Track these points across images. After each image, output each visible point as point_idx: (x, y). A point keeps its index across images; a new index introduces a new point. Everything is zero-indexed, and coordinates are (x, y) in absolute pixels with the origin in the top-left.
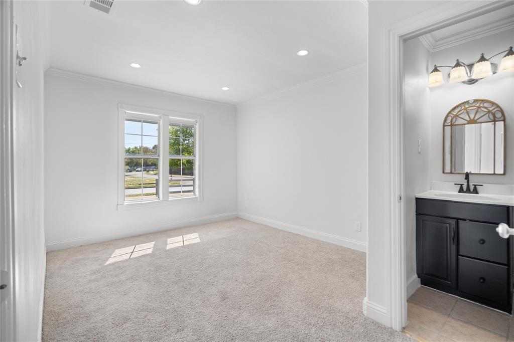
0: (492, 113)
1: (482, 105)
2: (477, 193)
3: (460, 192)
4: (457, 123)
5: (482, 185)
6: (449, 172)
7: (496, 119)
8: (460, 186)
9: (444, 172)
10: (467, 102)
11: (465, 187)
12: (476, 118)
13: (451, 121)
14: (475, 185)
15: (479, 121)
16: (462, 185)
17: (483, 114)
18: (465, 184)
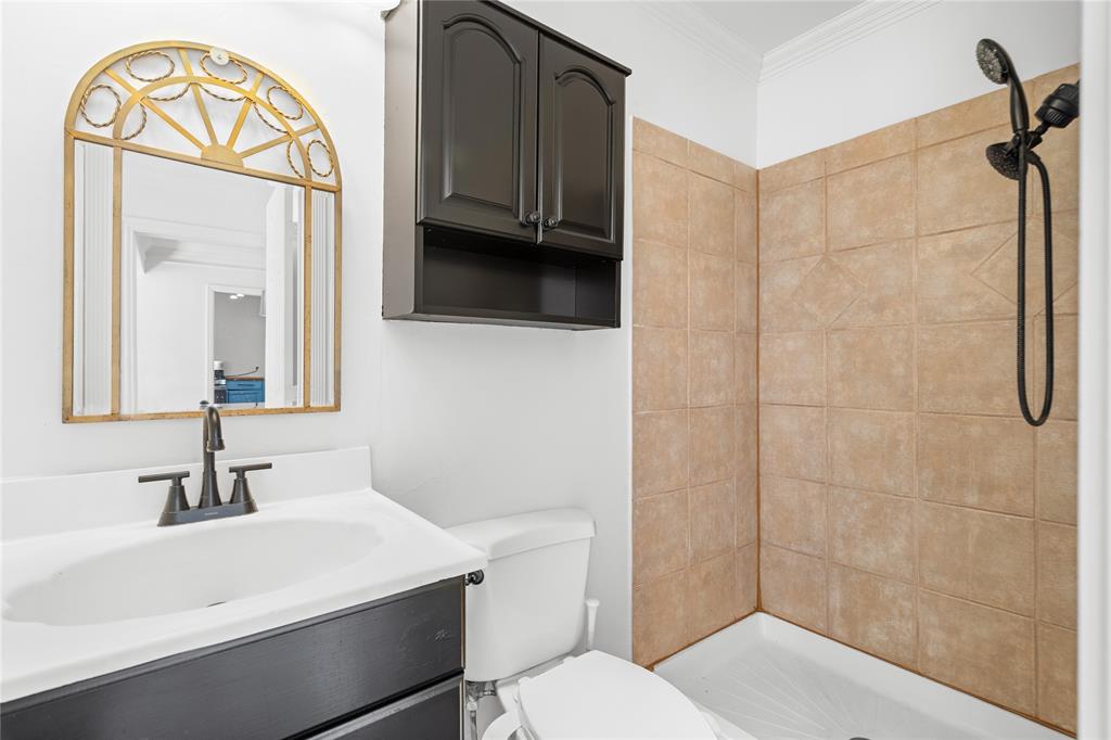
0: (300, 146)
1: (261, 95)
2: (250, 508)
3: (168, 520)
4: (144, 140)
5: (269, 466)
6: (108, 412)
7: (315, 179)
8: (169, 483)
9: (68, 417)
10: (203, 52)
11: (193, 491)
12: (238, 148)
13: (117, 120)
14: (240, 472)
15: (250, 163)
16: (177, 479)
17: (264, 141)
18: (197, 469)
